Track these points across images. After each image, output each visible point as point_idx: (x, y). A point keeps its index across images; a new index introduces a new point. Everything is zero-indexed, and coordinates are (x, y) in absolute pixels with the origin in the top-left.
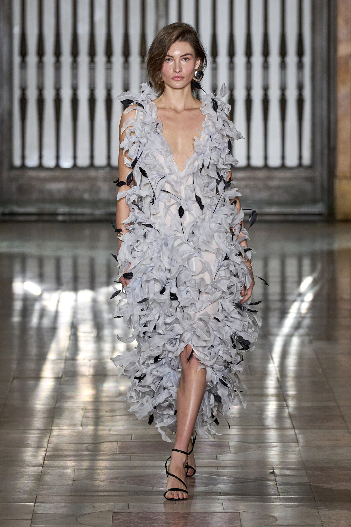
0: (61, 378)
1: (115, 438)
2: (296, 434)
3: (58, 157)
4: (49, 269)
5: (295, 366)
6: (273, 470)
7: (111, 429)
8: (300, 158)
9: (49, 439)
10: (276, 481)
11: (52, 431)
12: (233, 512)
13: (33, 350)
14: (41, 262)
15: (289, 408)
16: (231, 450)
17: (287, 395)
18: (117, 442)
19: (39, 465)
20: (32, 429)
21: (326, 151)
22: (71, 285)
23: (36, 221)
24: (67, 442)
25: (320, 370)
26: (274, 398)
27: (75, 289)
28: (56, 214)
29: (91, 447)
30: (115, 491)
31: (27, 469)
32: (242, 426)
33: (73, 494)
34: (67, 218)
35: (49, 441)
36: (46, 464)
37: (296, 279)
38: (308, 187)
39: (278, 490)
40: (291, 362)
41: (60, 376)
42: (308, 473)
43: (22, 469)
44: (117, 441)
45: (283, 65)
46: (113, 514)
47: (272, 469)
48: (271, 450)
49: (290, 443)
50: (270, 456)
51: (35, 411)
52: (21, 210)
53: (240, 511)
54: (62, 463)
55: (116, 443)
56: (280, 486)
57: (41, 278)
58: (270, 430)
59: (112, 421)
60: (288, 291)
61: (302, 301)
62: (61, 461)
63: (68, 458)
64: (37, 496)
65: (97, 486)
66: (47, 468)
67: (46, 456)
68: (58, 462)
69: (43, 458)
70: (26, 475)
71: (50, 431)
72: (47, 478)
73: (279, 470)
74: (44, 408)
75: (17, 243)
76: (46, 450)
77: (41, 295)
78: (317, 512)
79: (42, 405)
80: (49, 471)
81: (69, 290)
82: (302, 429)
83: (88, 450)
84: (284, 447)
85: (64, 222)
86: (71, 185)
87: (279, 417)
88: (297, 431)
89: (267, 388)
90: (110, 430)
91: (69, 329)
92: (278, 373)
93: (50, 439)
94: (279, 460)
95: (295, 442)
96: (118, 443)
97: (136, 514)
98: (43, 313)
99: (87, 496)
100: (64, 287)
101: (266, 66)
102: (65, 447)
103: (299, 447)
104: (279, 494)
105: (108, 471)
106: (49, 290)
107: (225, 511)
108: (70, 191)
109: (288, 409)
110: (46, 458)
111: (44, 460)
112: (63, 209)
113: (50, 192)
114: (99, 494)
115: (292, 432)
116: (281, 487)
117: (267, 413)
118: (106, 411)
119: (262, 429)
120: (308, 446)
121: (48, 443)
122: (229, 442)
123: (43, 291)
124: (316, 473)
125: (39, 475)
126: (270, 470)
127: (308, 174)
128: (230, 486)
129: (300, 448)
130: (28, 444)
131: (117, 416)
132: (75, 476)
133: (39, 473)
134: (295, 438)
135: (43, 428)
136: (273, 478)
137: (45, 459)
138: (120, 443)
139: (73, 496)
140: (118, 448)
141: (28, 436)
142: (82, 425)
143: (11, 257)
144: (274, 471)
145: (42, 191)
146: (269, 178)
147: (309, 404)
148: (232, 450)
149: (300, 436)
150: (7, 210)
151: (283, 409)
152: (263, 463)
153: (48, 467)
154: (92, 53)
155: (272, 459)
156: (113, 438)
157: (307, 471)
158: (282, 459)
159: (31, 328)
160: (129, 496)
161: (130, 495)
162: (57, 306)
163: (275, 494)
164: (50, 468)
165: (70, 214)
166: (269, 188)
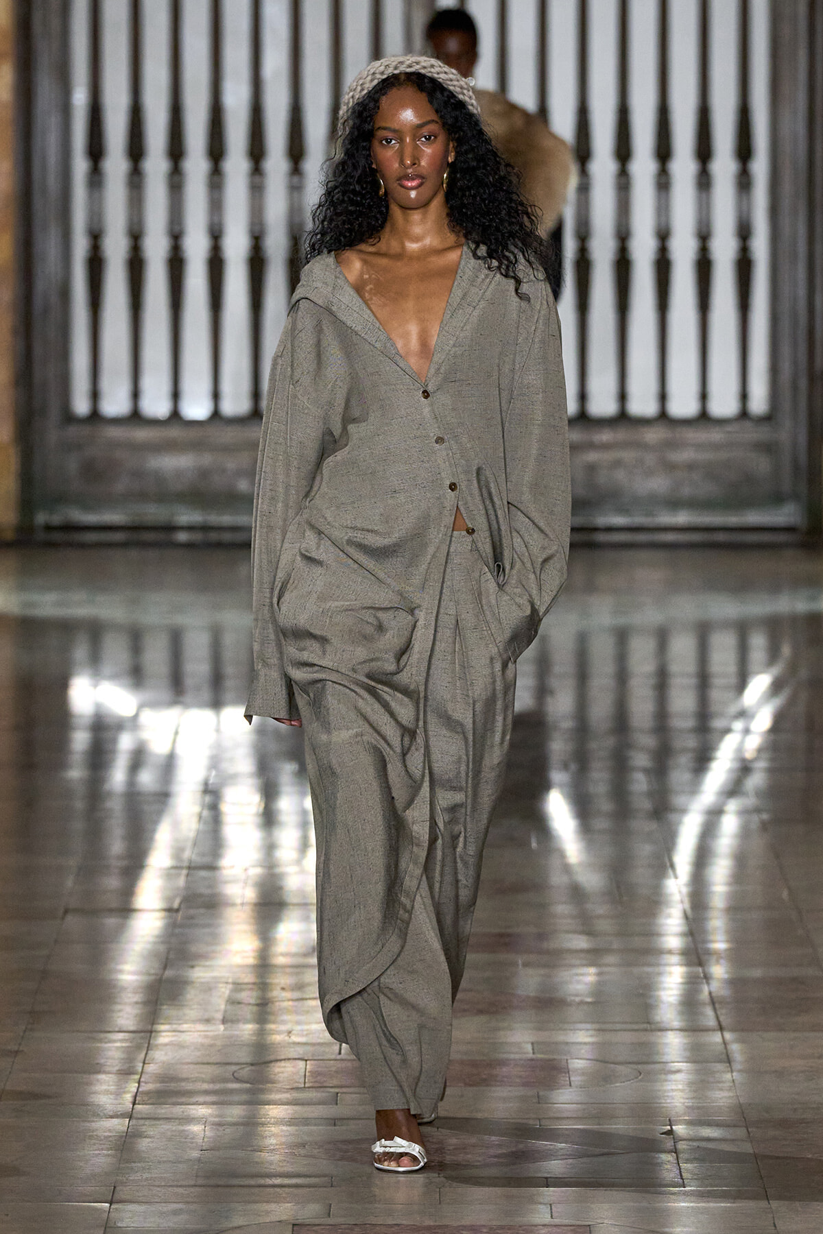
0: (177, 910)
1: (300, 1051)
2: (725, 1043)
3: (176, 395)
4: (156, 656)
5: (729, 884)
6: (671, 1126)
7: (293, 1030)
8: (744, 396)
9: (146, 1054)
10: (676, 1152)
11: (153, 1034)
12: (574, 1226)
13: (116, 846)
14: (136, 638)
15: (711, 981)
16: (572, 1079)
17: (709, 953)
18: (306, 1060)
19: (121, 1114)
20: (108, 1029)
21: (803, 383)
22: (206, 694)
23: (125, 545)
24: (190, 1061)
25: (785, 894)
26: (675, 959)
27: (216, 704)
28: (171, 528)
29: (245, 1072)
30: (298, 1176)
31: (93, 1124)
32: (598, 1022)
33: (200, 1182)
34: (197, 537)
35: (147, 1058)
36: (140, 1112)
37: (733, 680)
38: (762, 465)
39: (680, 1172)
40: (720, 873)
41: (176, 905)
42: (752, 1134)
43: (82, 1124)
44: (306, 1058)
45: (704, 181)
46: (293, 1227)
47: (668, 1123)
48: (666, 1081)
49: (709, 1064)
50: (666, 1094)
51: (115, 986)
52: (91, 518)
53: (590, 1223)
54: (178, 1110)
55: (304, 1062)
56: (686, 1163)
57: (136, 676)
58: (664, 1033)
59: (296, 1012)
60: (714, 708)
61: (747, 731)
62: (175, 1104)
63: (190, 1097)
64: (115, 1187)
65: (257, 1163)
66: (142, 1122)
67: (138, 1094)
68: (167, 1108)
69: (132, 1097)
70: (91, 1137)
71: (148, 1034)
72: (144, 1144)
73: (684, 1127)
74: (137, 981)
75: (78, 596)
76: (140, 1078)
77: (136, 717)
78: (772, 1225)
79: (134, 973)
80: (144, 1128)
81: (201, 705)
82: (742, 1030)
83: (237, 1079)
84: (698, 1072)
85: (189, 546)
86: (207, 460)
87: (689, 1003)
88: (728, 1036)
89: (659, 935)
90: (290, 1032)
91: (198, 796)
92: (686, 900)
93: (149, 1052)
94: (684, 1103)
95: (724, 1062)
96: (308, 1062)
97: (345, 1229)
98: (138, 758)
99: (234, 1186)
100: (188, 698)
101: (663, 182)
102: (186, 1071)
103: (732, 1072)
104: (683, 1182)
105: (284, 1128)
106: (154, 705)
107: (557, 1221)
108: (204, 474)
109: (708, 983)
110: (137, 1098)
111: (134, 1104)
112: (187, 516)
113: (159, 477)
114: (262, 1181)
115: (717, 1038)
116: (689, 1166)
117: (657, 993)
118: (283, 989)
119: (646, 1030)
120: (755, 1070)
121: (144, 1063)
122: (569, 1061)
123: (141, 706)
124: (772, 1133)
125: (121, 1137)
126: (663, 1127)
127: (762, 434)
128: (571, 1164)
129: (734, 1074)
130: (98, 1064)
131: (306, 999)
132: (206, 1140)
133: (123, 1132)
134: (725, 1051)
135: (132, 1028)
136: (669, 1144)
137: (135, 1100)
138: (312, 1062)
139: (200, 1186)
140: (307, 1074)
141: (98, 1047)
142: (224, 1021)
143: (67, 628)
144: (671, 1128)
145: (138, 474)
146: (671, 445)
147: (757, 973)
148: (576, 1079)
149: (735, 1048)
150: (56, 519)
151: (697, 983)
152: (647, 1109)
153: (142, 1119)
154: (257, 151)
155: (668, 1101)
156: (295, 1051)
157: (749, 1130)
158: (693, 1101)
159: (110, 794)
160: (332, 1186)
161: (334, 1183)
162: (174, 742)
163: (673, 1181)
164: (147, 1122)
165: (205, 528)
166: (671, 467)
